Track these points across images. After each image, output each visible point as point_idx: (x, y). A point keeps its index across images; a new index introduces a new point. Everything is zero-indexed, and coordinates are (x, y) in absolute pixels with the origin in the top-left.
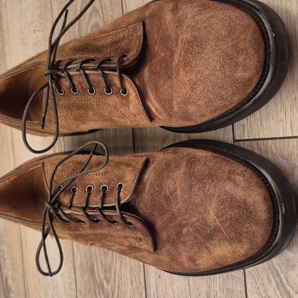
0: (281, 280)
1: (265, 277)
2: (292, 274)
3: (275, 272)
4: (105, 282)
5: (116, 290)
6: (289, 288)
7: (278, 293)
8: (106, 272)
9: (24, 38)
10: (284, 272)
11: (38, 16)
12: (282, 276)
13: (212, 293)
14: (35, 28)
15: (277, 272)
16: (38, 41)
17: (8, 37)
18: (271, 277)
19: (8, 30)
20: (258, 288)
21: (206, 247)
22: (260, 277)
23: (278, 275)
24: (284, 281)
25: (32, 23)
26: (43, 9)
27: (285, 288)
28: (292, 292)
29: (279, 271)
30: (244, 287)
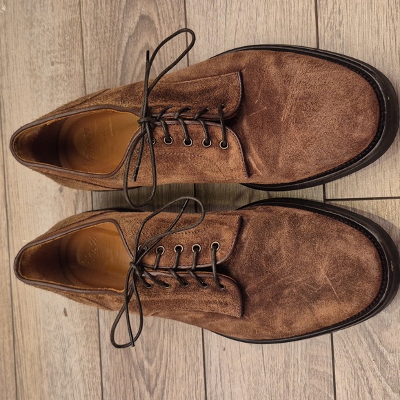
0: (373, 341)
1: (356, 339)
2: (386, 334)
3: (367, 333)
4: (146, 363)
5: (163, 370)
6: (382, 348)
7: (370, 354)
8: (148, 350)
9: (35, 70)
10: (377, 332)
11: (60, 45)
12: (375, 337)
13: (292, 362)
14: (53, 60)
15: (369, 333)
16: (57, 76)
17: (8, 65)
18: (363, 339)
19: (7, 58)
20: (347, 352)
21: (311, 308)
22: (349, 339)
23: (371, 336)
24: (377, 341)
25: (48, 53)
26: (68, 38)
27: (378, 349)
28: (385, 352)
29: (372, 331)
30: (330, 352)
